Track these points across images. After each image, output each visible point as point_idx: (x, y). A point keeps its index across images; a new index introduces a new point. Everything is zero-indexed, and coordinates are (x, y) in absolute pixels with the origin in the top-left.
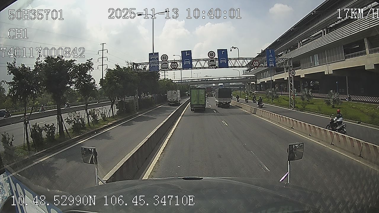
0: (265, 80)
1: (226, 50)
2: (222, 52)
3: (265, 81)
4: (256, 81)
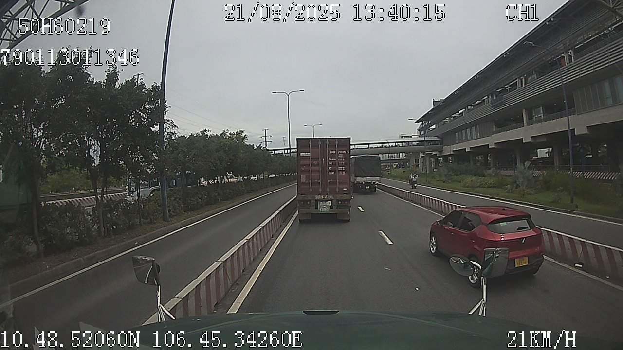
0: (467, 147)
3: (465, 149)
4: (443, 148)
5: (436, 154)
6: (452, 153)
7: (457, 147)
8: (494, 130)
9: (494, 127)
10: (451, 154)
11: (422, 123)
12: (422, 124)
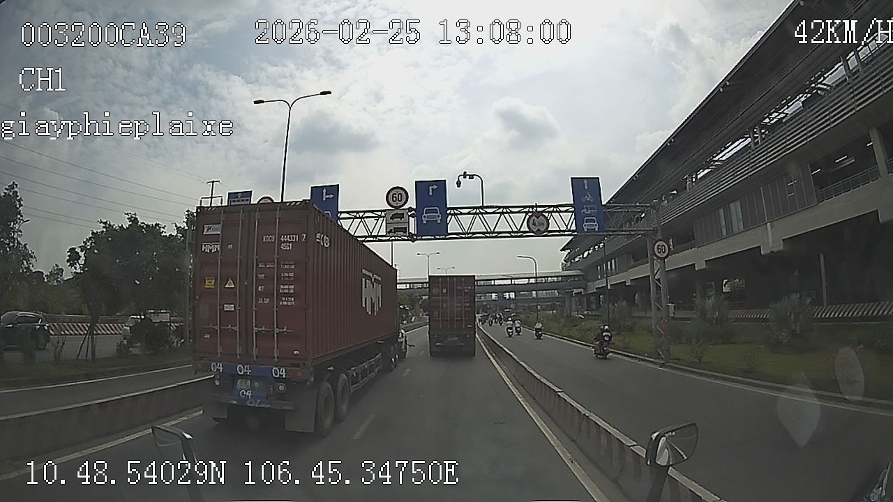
0: (608, 283)
1: (441, 185)
2: (431, 188)
3: (607, 286)
4: (586, 285)
5: (581, 292)
6: (595, 291)
7: (601, 283)
8: (632, 263)
9: (632, 261)
10: (594, 293)
11: (569, 251)
12: (569, 253)
